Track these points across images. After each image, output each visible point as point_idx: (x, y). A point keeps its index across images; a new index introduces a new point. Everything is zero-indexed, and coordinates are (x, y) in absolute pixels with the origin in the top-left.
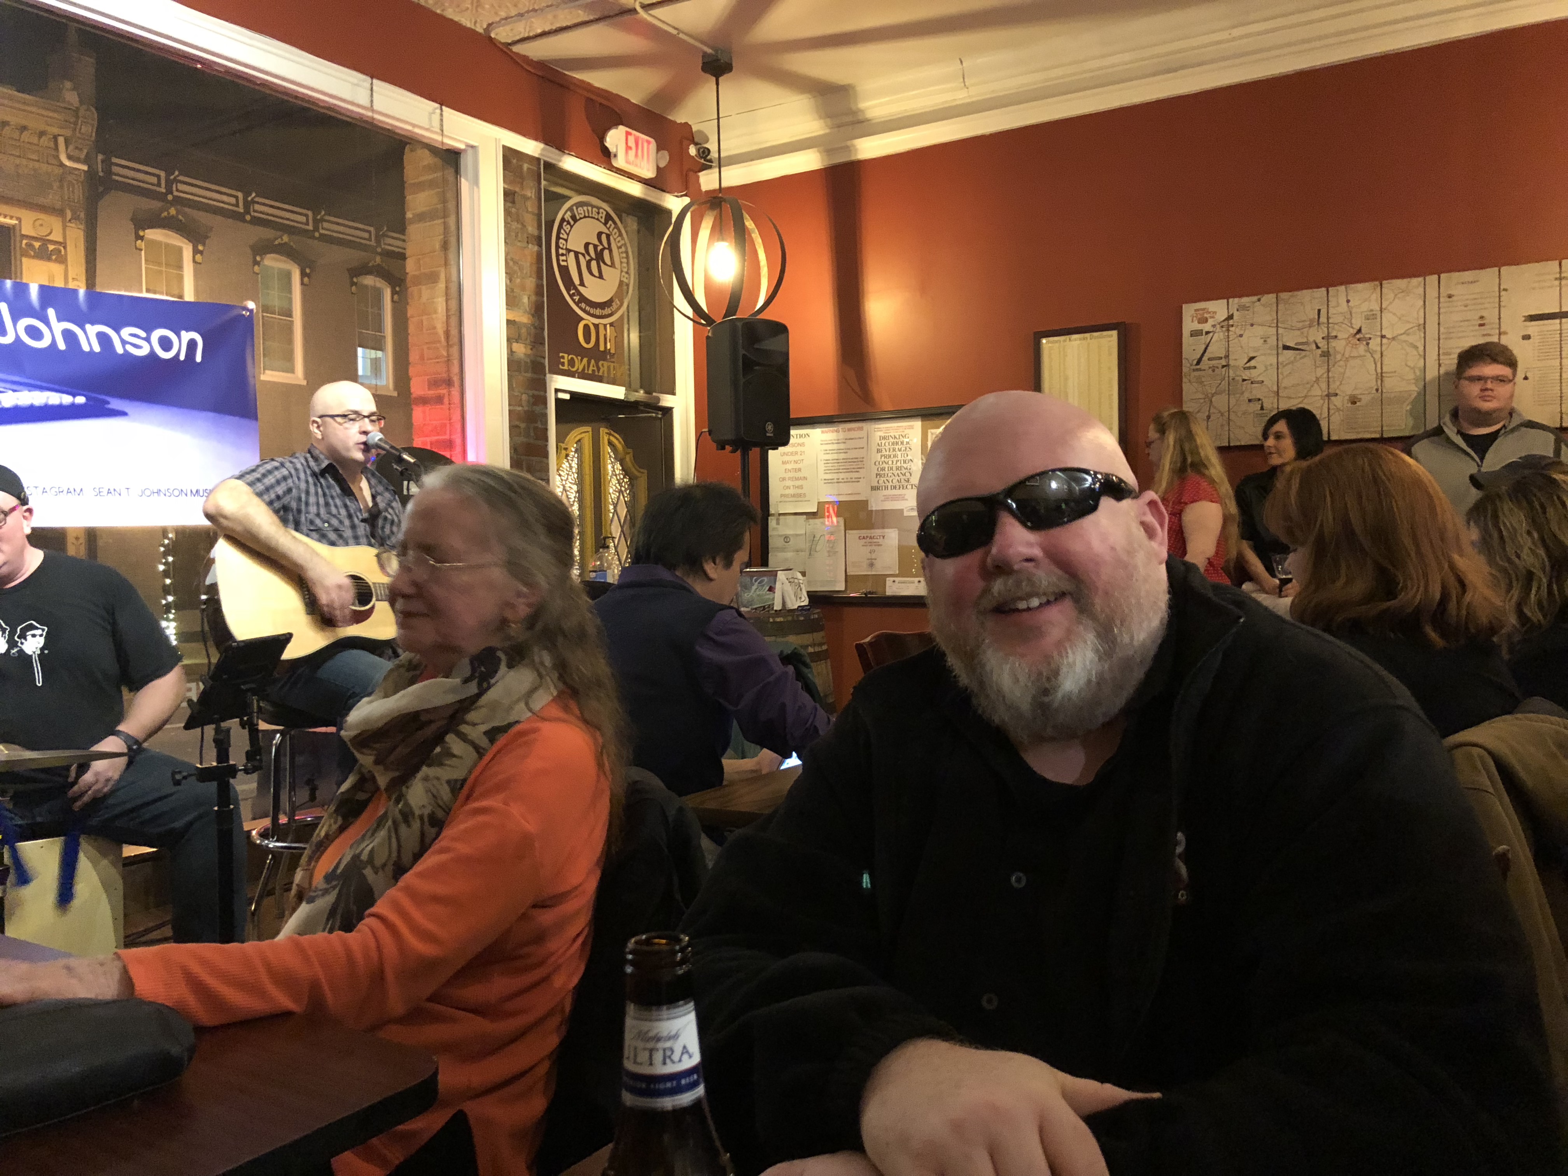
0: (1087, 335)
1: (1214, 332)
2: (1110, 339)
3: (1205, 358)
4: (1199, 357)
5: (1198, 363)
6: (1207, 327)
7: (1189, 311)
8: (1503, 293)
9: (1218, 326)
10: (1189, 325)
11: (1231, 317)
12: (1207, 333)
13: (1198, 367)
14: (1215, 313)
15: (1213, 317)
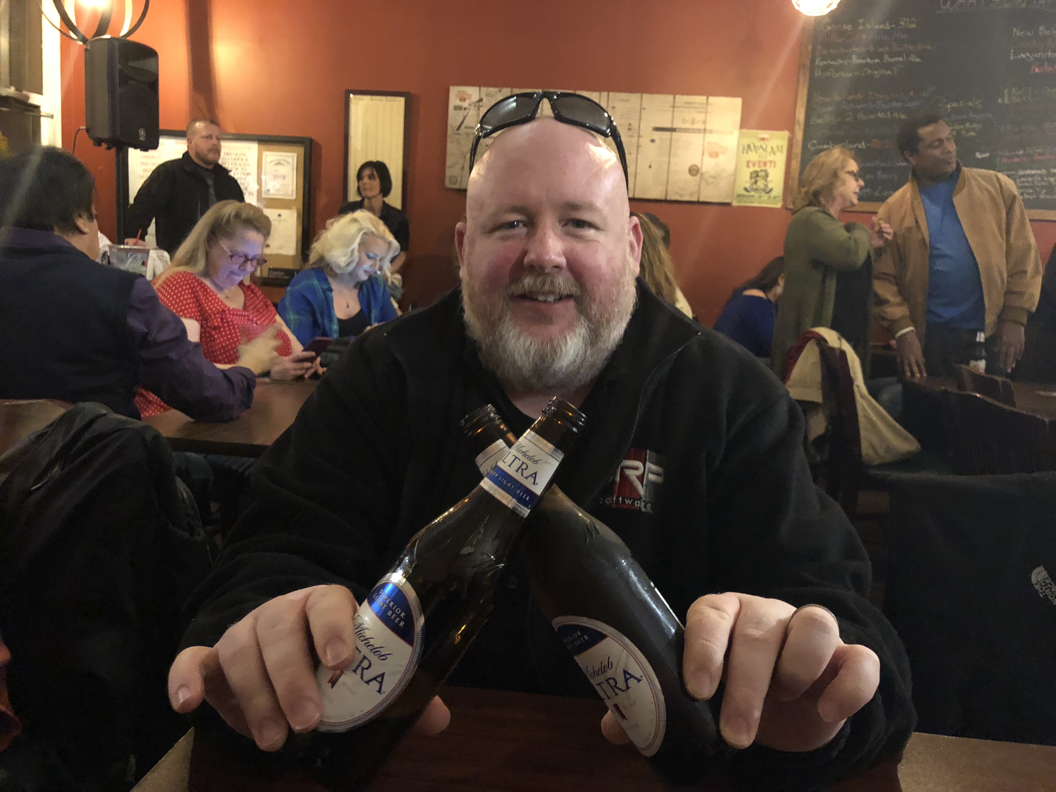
0: (384, 98)
1: (470, 109)
2: (400, 102)
3: (463, 127)
4: (459, 124)
5: (458, 129)
6: (465, 104)
7: (454, 91)
8: (643, 111)
9: (473, 105)
10: (454, 101)
11: (481, 100)
12: (465, 109)
13: (458, 132)
14: (471, 95)
15: (469, 99)
